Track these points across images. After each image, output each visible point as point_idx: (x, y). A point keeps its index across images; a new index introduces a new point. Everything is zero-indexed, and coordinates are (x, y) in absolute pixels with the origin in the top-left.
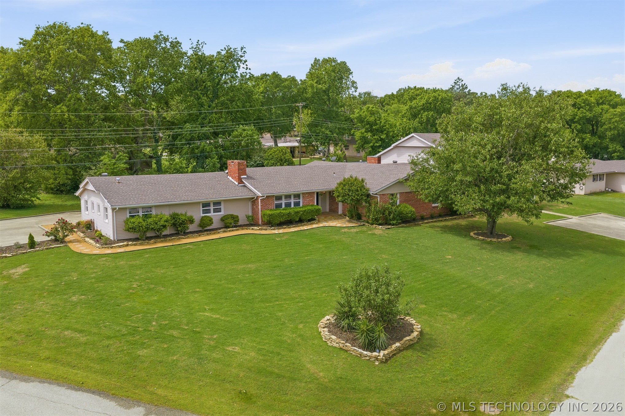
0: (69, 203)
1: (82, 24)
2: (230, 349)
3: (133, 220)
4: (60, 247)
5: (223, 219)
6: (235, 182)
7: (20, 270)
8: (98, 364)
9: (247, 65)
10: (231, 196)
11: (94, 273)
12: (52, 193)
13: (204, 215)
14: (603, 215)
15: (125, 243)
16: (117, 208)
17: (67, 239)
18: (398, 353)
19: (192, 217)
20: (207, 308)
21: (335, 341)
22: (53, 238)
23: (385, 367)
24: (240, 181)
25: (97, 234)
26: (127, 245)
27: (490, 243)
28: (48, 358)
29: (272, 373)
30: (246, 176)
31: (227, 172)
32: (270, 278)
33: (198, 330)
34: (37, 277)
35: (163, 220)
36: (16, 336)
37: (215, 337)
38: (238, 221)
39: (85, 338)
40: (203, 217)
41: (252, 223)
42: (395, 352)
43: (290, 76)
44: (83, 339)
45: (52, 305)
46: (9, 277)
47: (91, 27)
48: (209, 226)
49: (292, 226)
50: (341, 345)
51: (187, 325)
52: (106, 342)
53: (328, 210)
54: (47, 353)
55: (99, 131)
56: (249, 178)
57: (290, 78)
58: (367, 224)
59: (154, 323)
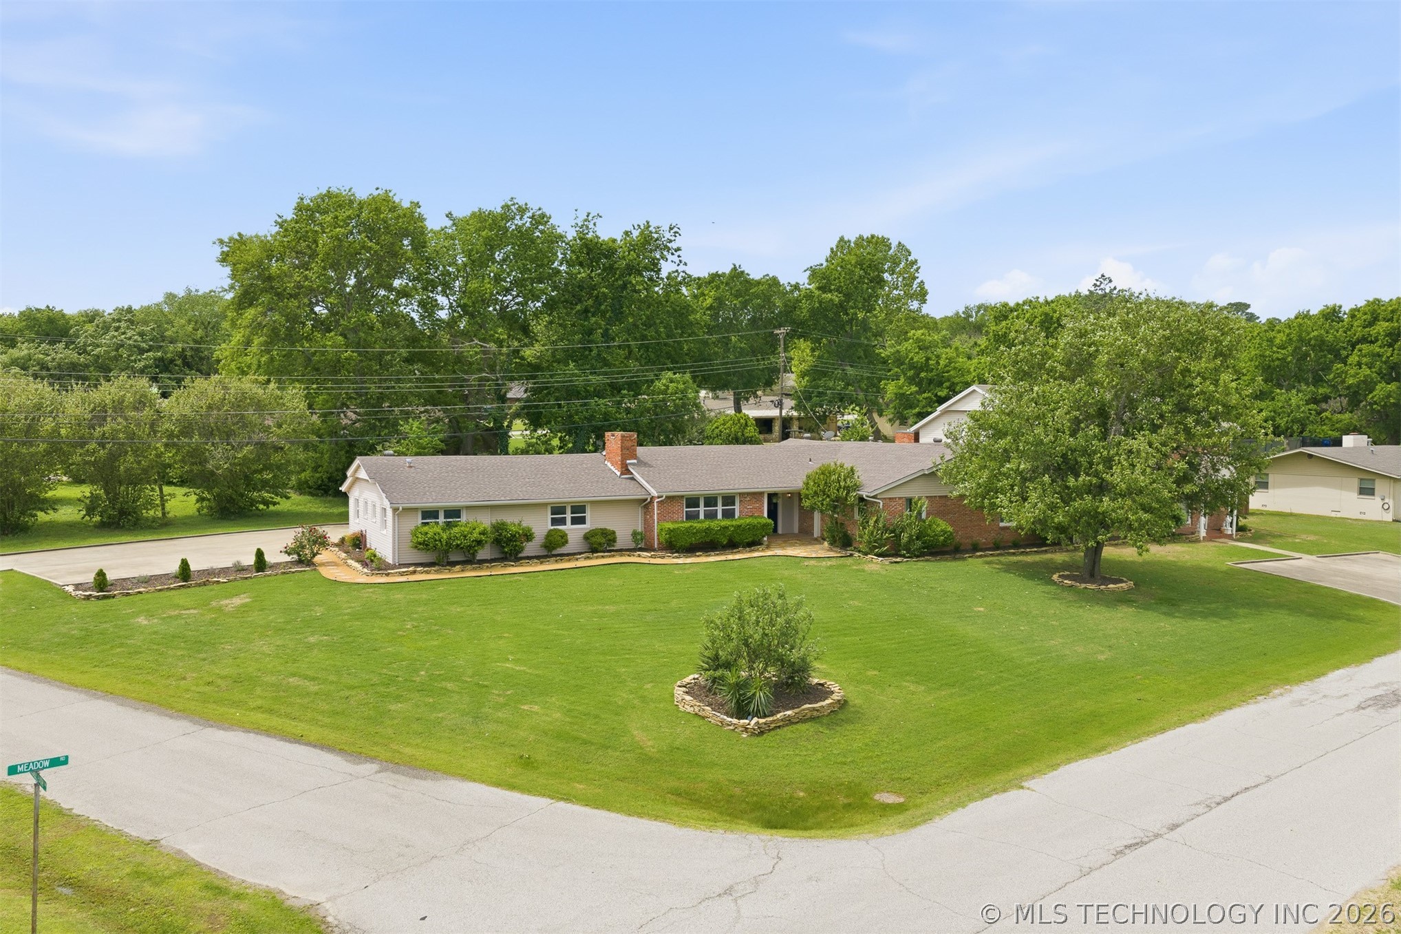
0: (336, 510)
1: (377, 189)
2: (526, 707)
3: (426, 529)
4: (305, 571)
5: (587, 537)
6: (616, 471)
7: (237, 601)
8: (329, 717)
9: (679, 256)
10: (603, 495)
11: (350, 608)
12: (311, 494)
13: (552, 528)
14: (1382, 555)
15: (411, 569)
16: (401, 508)
17: (317, 559)
18: (787, 725)
19: (530, 530)
20: (511, 657)
21: (689, 704)
22: (296, 557)
23: (756, 740)
24: (625, 470)
25: (367, 554)
26: (414, 572)
27: (1080, 593)
28: (261, 708)
29: (575, 739)
30: (635, 461)
31: (604, 453)
32: (631, 625)
33: (485, 683)
34: (261, 611)
35: (477, 530)
36: (219, 681)
37: (509, 693)
38: (614, 540)
39: (316, 687)
40: (551, 530)
41: (642, 543)
42: (781, 724)
43: (768, 275)
44: (313, 687)
45: (278, 646)
46: (220, 610)
47: (391, 194)
48: (560, 547)
49: (713, 553)
50: (697, 709)
51: (471, 677)
52: (347, 693)
53: (796, 531)
54: (259, 702)
55: (398, 381)
56: (641, 463)
57: (767, 280)
58: (857, 554)
59: (423, 673)
